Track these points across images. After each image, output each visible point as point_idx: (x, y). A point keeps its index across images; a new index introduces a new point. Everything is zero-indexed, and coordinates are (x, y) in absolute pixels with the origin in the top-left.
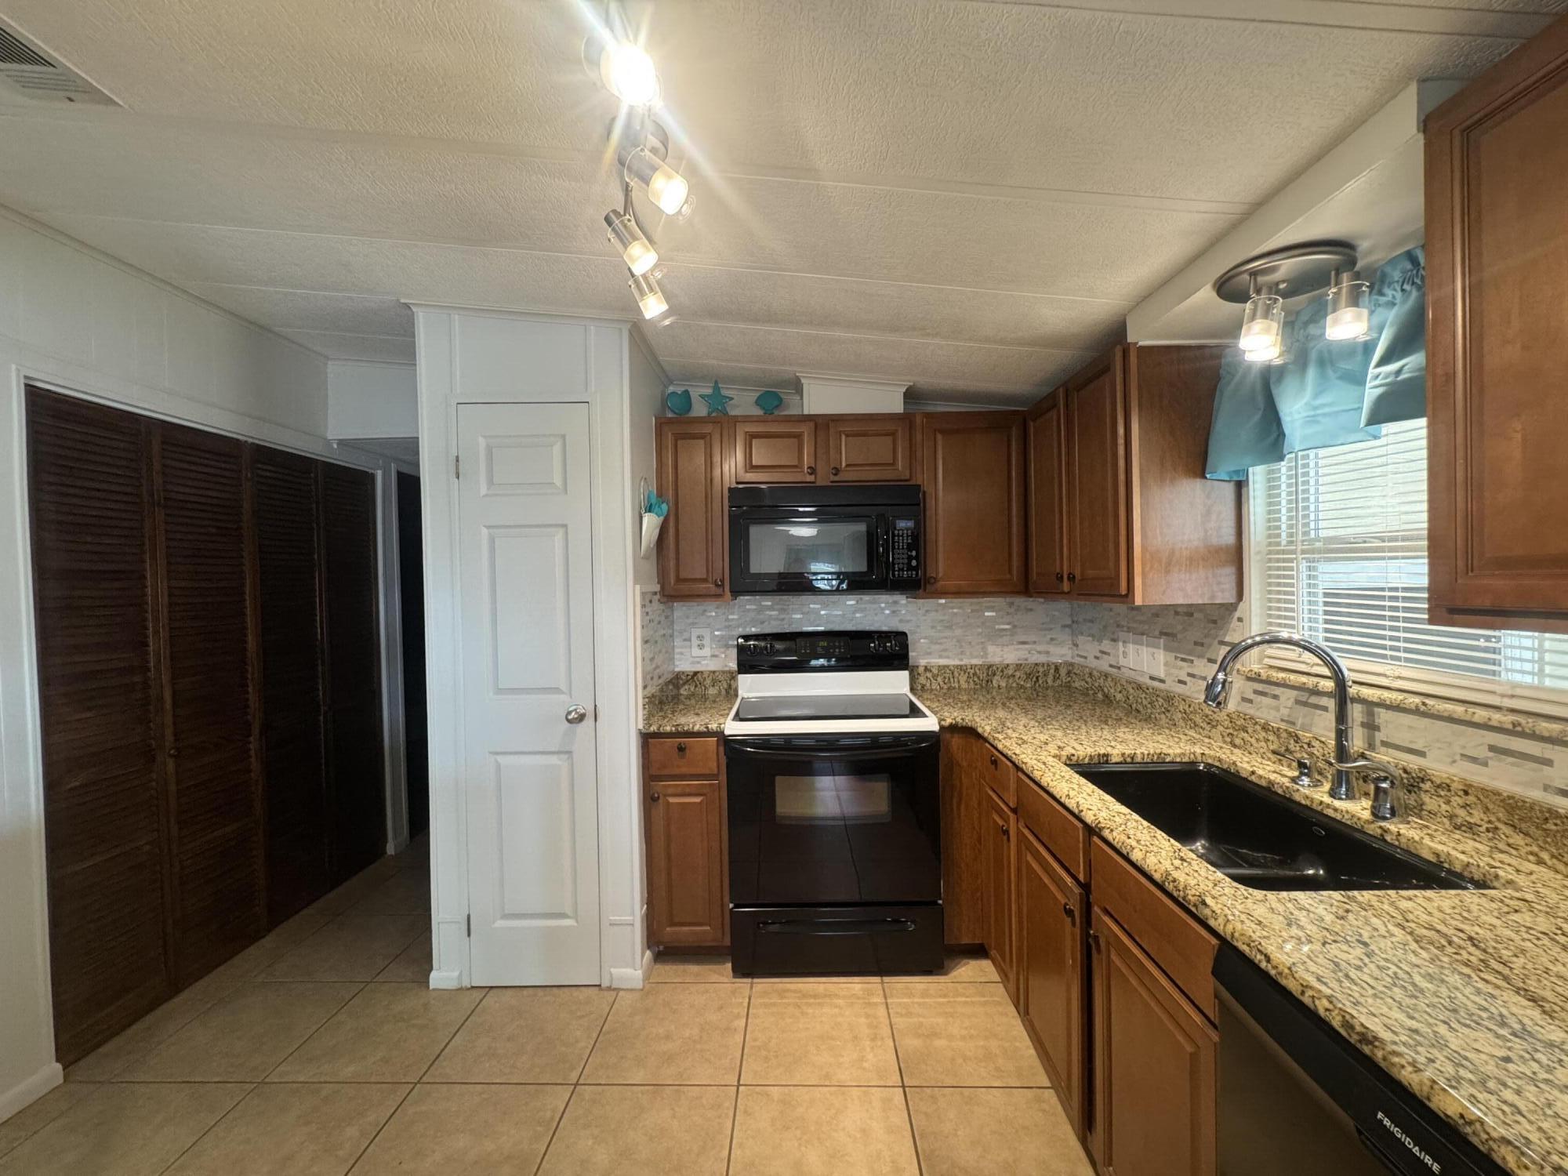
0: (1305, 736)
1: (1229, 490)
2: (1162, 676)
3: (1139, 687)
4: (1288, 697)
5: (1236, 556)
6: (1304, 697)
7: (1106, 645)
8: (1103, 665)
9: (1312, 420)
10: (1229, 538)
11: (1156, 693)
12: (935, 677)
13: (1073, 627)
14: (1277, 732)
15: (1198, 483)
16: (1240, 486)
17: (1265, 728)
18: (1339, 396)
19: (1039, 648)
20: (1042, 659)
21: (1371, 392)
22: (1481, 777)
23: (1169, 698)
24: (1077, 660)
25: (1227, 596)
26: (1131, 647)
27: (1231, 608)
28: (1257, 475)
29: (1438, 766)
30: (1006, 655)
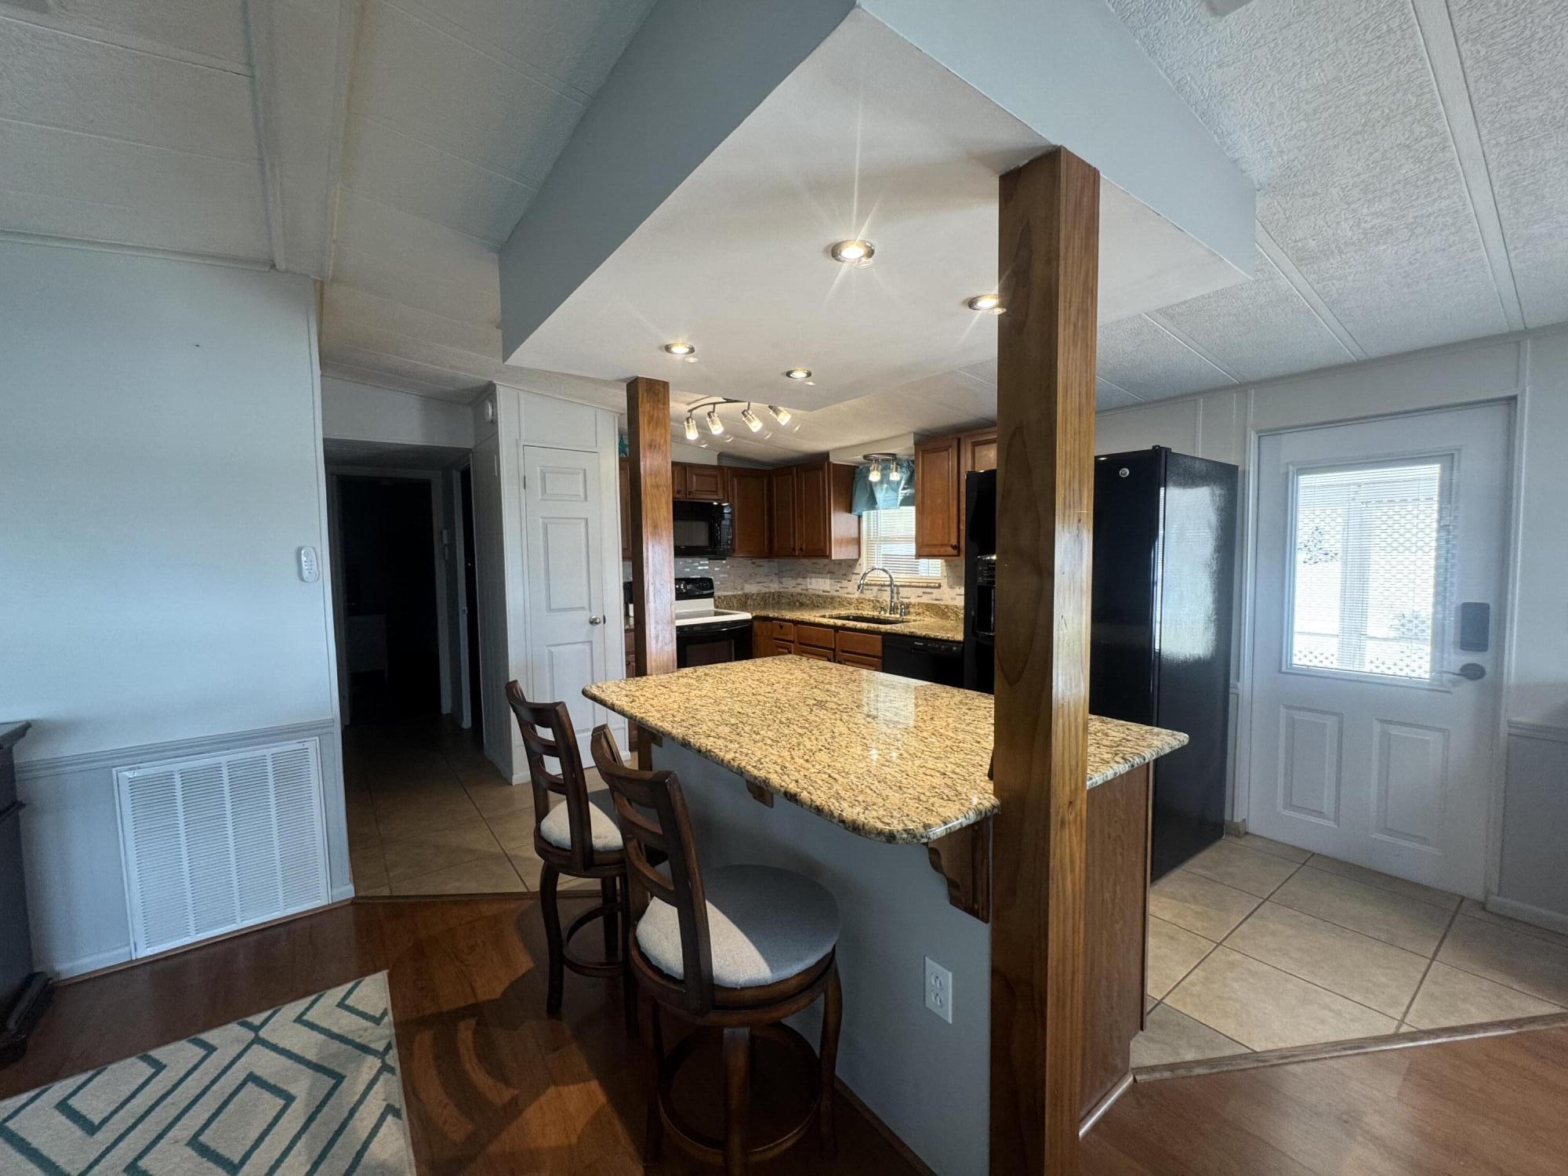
0: (881, 600)
1: (856, 518)
2: (828, 589)
3: (819, 596)
4: (875, 588)
5: (858, 541)
6: (880, 588)
7: (800, 580)
8: (798, 590)
9: (884, 501)
10: (856, 535)
11: (827, 597)
12: (723, 601)
13: (780, 574)
14: (873, 601)
15: (847, 515)
16: (860, 517)
17: (869, 600)
18: (891, 494)
19: (765, 585)
20: (767, 590)
21: (900, 498)
22: (921, 600)
23: (833, 598)
24: (782, 590)
25: (855, 557)
26: (813, 580)
27: (857, 560)
28: (865, 514)
29: (913, 600)
30: (752, 588)
